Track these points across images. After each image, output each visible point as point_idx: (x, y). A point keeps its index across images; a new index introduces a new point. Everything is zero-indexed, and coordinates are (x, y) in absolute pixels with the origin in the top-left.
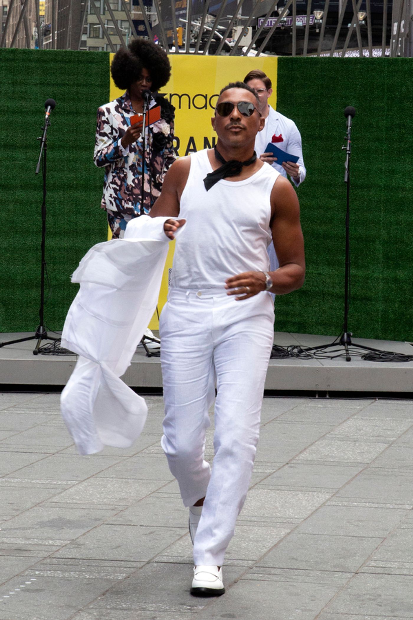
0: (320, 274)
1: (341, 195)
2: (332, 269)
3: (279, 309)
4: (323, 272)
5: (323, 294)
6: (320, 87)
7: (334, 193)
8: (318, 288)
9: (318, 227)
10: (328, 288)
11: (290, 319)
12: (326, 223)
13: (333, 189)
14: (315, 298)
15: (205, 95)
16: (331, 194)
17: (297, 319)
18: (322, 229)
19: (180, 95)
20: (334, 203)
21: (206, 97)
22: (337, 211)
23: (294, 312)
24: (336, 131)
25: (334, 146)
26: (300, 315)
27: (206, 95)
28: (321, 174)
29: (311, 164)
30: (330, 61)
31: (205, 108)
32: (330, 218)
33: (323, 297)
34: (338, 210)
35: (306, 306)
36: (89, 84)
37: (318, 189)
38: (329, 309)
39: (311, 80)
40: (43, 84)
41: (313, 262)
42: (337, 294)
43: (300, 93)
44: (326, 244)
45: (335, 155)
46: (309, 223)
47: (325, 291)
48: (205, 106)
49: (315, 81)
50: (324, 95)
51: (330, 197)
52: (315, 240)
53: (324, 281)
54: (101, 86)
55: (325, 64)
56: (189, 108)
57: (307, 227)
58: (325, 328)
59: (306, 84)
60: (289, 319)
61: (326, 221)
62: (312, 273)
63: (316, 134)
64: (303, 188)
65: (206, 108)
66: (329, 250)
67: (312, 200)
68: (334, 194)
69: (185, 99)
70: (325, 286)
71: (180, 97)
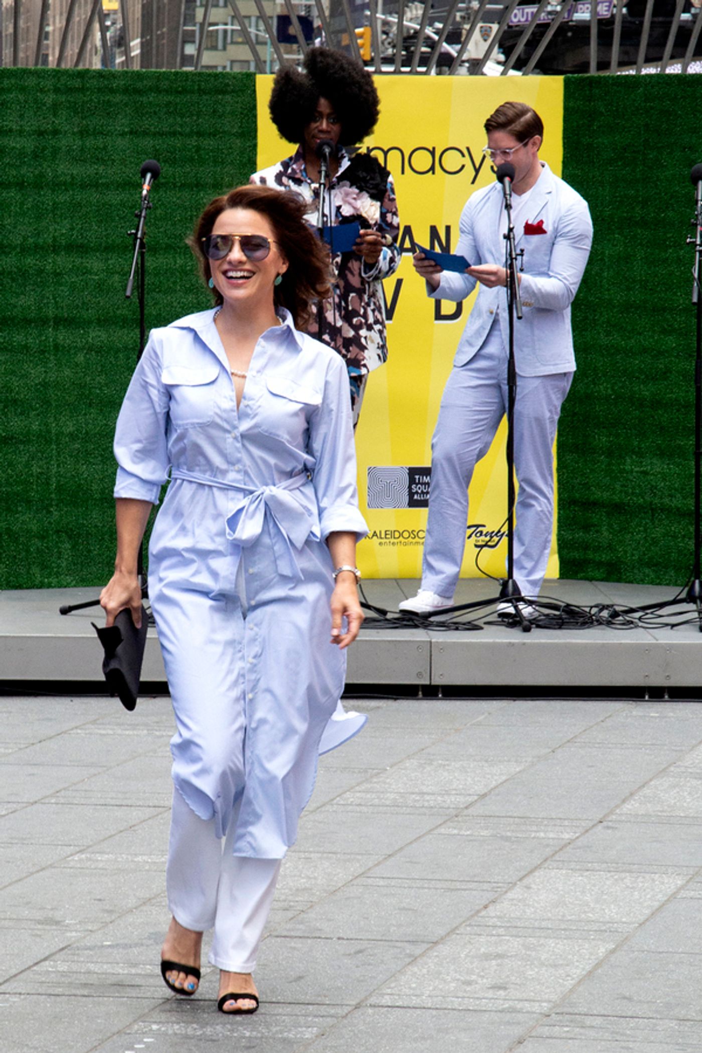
0: (645, 473)
1: (684, 327)
2: (668, 464)
3: (571, 537)
4: (652, 469)
5: (652, 509)
6: (642, 128)
7: (670, 323)
8: (643, 498)
9: (642, 386)
10: (661, 498)
11: (591, 557)
12: (657, 379)
13: (669, 317)
14: (637, 517)
15: (431, 149)
16: (666, 327)
17: (605, 557)
18: (648, 390)
19: (386, 149)
20: (671, 341)
21: (433, 153)
22: (676, 357)
23: (599, 542)
24: (673, 210)
25: (670, 238)
26: (610, 547)
27: (434, 148)
28: (646, 289)
29: (627, 270)
30: (660, 80)
31: (431, 172)
32: (664, 370)
33: (653, 515)
34: (678, 354)
35: (620, 531)
36: (220, 133)
37: (640, 317)
38: (664, 537)
39: (626, 117)
40: (136, 133)
41: (633, 452)
42: (678, 509)
43: (605, 141)
44: (656, 417)
45: (671, 253)
46: (625, 381)
47: (656, 503)
48: (432, 169)
49: (634, 119)
50: (651, 144)
51: (664, 331)
52: (635, 410)
53: (652, 486)
54: (242, 135)
55: (653, 87)
56: (403, 172)
57: (622, 387)
58: (657, 572)
59: (618, 124)
60: (590, 555)
61: (656, 375)
62: (632, 471)
63: (635, 217)
64: (613, 316)
65: (433, 173)
66: (662, 428)
67: (629, 338)
68: (669, 326)
69: (394, 157)
70: (655, 494)
71: (386, 153)
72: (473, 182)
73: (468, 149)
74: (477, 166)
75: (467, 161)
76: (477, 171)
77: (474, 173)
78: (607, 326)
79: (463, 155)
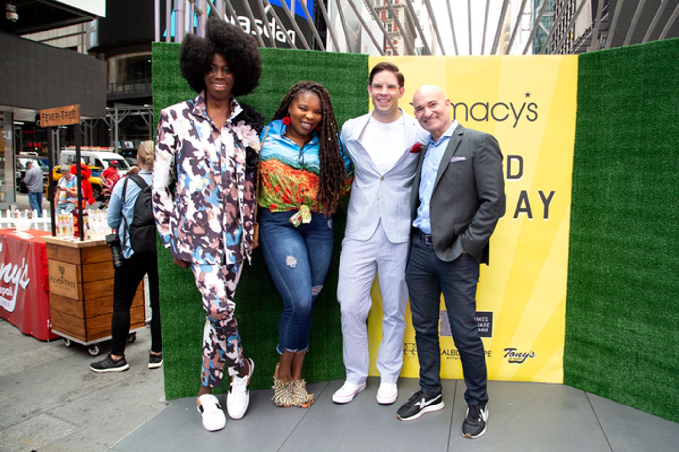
0: (634, 332)
1: (675, 232)
2: (654, 330)
3: (572, 360)
4: (639, 330)
5: (637, 358)
6: (642, 84)
7: (662, 228)
8: (630, 348)
9: (635, 271)
10: (646, 352)
11: (587, 376)
12: (648, 268)
13: (662, 223)
14: (624, 360)
15: (486, 104)
16: (658, 230)
17: (598, 379)
18: (640, 274)
19: (455, 104)
20: (662, 241)
21: (487, 106)
22: (667, 253)
23: (593, 369)
24: (669, 143)
25: (665, 164)
26: (601, 374)
27: (488, 104)
28: (642, 201)
29: (627, 187)
30: (659, 46)
31: (485, 120)
32: (655, 262)
33: (637, 362)
34: (668, 251)
35: (609, 366)
36: (341, 93)
37: (636, 221)
38: (646, 379)
39: (628, 77)
40: (277, 91)
41: (625, 315)
42: (660, 363)
43: (610, 96)
44: (645, 295)
45: (665, 175)
46: (621, 265)
47: (640, 355)
48: (487, 117)
49: (635, 78)
50: (650, 95)
51: (656, 233)
52: (629, 287)
53: (639, 342)
54: (358, 95)
55: (652, 52)
56: (467, 119)
57: (618, 270)
58: (637, 400)
59: (621, 83)
60: (586, 375)
61: (648, 265)
62: (622, 328)
63: (635, 149)
64: (613, 219)
65: (487, 120)
66: (650, 303)
67: (626, 236)
68: (662, 230)
69: (461, 109)
70: (641, 349)
71: (455, 107)
72: (514, 126)
73: (511, 104)
74: (517, 115)
75: (510, 112)
76: (517, 118)
77: (515, 120)
78: (608, 226)
79: (508, 108)
